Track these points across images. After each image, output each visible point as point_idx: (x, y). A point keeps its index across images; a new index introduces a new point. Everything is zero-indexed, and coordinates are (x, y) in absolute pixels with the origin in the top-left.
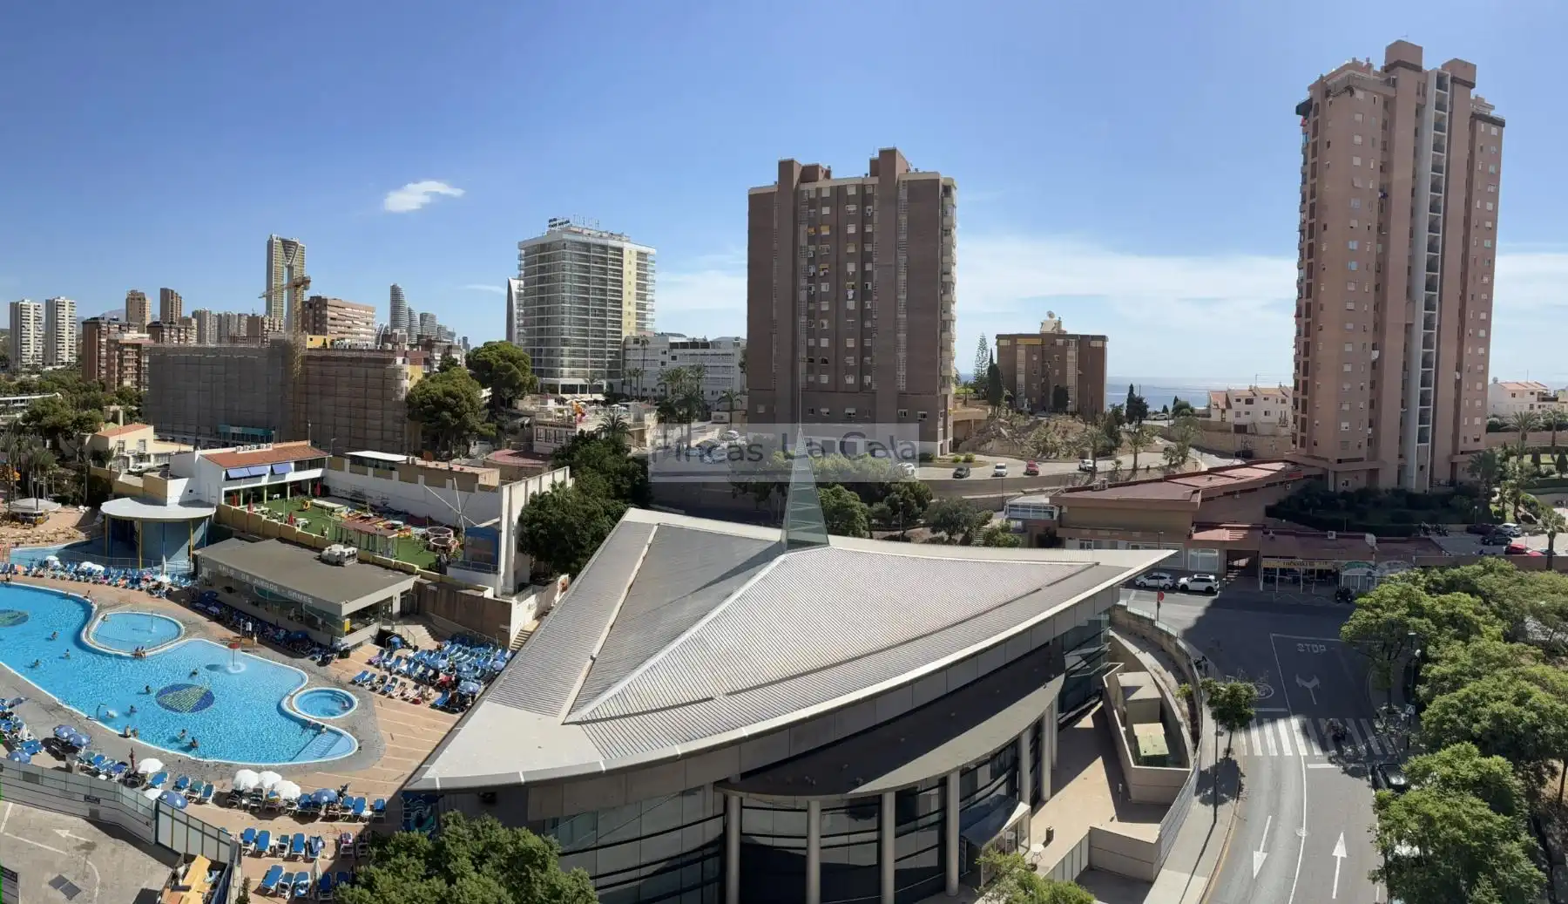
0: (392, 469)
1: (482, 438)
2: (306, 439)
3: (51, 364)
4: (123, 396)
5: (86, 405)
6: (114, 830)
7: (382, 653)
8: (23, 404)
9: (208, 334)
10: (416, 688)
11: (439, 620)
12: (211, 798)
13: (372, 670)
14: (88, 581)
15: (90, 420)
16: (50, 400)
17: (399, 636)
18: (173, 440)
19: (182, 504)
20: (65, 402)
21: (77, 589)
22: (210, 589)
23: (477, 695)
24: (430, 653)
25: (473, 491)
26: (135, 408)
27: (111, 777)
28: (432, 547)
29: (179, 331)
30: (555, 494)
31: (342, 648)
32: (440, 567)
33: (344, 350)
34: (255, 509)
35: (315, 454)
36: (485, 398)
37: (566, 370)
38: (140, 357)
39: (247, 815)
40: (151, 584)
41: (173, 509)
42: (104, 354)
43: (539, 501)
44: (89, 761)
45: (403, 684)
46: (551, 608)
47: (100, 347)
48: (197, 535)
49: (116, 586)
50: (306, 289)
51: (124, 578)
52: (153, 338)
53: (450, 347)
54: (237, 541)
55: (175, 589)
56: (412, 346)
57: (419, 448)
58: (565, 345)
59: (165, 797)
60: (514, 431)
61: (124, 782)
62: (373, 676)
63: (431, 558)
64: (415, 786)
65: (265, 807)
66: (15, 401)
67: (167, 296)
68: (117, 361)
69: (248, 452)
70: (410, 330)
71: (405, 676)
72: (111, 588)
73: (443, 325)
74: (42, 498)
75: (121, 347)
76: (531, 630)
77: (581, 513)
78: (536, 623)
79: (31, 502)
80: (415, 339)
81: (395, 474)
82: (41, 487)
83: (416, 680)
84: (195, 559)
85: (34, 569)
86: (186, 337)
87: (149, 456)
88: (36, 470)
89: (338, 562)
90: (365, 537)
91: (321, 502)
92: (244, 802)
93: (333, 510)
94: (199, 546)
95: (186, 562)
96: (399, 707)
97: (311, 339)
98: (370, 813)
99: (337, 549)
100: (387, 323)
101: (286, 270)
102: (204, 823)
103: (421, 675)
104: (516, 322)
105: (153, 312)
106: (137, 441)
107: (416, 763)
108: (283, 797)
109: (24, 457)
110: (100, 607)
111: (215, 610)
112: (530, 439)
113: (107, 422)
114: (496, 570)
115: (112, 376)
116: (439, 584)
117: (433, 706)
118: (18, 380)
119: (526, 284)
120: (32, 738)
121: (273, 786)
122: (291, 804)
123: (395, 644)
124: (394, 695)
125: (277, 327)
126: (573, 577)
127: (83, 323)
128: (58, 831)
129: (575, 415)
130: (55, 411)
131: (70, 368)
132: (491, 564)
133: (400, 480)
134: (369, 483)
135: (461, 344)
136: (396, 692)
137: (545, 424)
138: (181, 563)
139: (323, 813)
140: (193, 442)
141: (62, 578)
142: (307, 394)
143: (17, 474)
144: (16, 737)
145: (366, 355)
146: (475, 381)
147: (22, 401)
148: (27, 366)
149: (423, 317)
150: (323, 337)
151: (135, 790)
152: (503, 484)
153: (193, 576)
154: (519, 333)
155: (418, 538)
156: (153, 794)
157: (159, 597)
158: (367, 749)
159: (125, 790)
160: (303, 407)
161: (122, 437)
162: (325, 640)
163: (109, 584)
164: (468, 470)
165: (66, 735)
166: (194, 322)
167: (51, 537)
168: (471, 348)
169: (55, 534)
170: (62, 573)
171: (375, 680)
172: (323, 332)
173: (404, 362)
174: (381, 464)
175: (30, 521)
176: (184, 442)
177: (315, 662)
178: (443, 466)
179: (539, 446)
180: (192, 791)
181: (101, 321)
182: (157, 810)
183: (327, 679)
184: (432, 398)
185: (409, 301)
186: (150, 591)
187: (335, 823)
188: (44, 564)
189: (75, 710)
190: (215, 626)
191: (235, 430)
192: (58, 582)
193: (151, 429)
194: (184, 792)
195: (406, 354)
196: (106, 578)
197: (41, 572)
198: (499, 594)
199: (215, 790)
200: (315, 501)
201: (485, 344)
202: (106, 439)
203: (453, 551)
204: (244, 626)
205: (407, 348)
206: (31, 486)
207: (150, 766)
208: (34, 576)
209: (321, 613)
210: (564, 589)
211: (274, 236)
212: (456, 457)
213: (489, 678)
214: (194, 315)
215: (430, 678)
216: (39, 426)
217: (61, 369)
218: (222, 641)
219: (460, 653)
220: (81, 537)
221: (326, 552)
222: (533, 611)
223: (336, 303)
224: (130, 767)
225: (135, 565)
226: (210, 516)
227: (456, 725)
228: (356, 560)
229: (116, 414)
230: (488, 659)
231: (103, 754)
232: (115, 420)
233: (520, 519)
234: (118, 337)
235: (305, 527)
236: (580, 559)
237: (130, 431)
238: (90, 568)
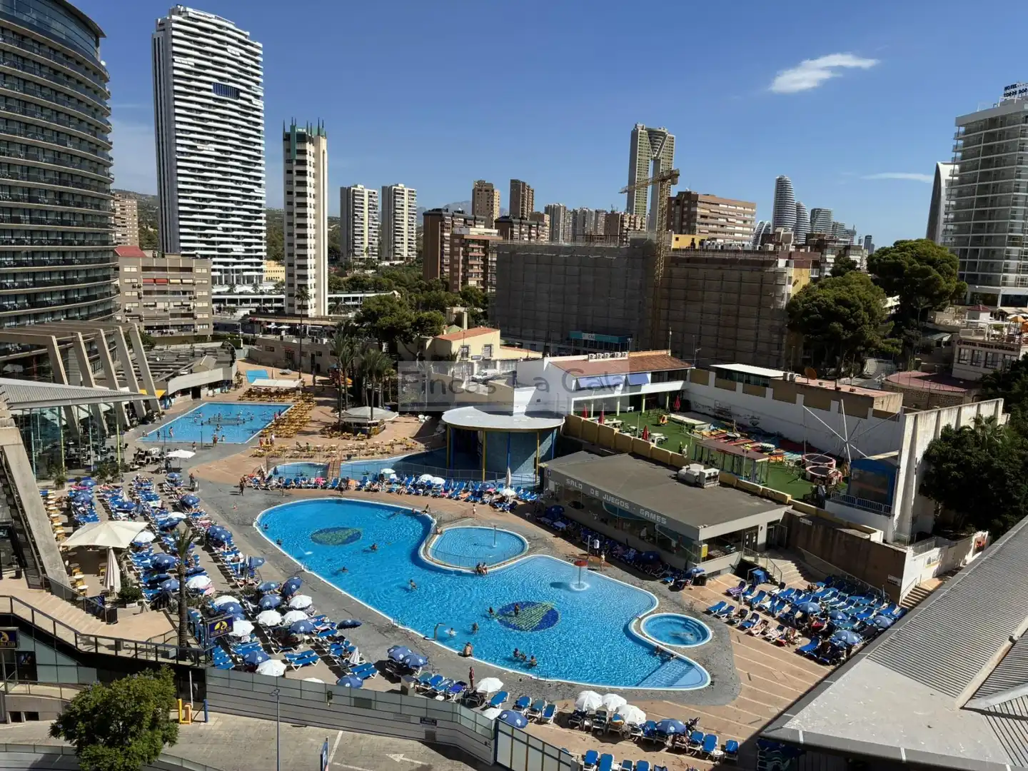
0: (766, 385)
1: (882, 355)
2: (666, 348)
3: (387, 259)
4: (468, 297)
5: (427, 306)
6: (451, 751)
7: (742, 585)
8: (355, 303)
9: (561, 231)
10: (780, 628)
11: (813, 559)
12: (552, 718)
13: (730, 601)
14: (427, 495)
15: (432, 322)
16: (387, 298)
17: (762, 569)
18: (521, 346)
19: (528, 414)
20: (404, 301)
21: (417, 503)
22: (555, 503)
23: (854, 650)
24: (799, 592)
25: (866, 417)
26: (480, 310)
27: (449, 697)
28: (809, 477)
29: (530, 227)
30: (979, 431)
31: (698, 575)
32: (818, 500)
33: (715, 251)
34: (607, 422)
35: (678, 365)
36: (891, 308)
37: (1012, 277)
38: (487, 254)
39: (589, 737)
40: (495, 497)
41: (519, 421)
42: (447, 250)
43: (955, 436)
44: (426, 683)
45: (765, 622)
46: (960, 569)
47: (442, 243)
48: (544, 447)
49: (457, 499)
50: (674, 183)
51: (466, 491)
52: (500, 234)
53: (847, 248)
54: (587, 453)
55: (520, 503)
56: (798, 247)
57: (800, 362)
58: (1014, 245)
59: (505, 716)
60: (926, 350)
61: (461, 702)
62: (731, 608)
63: (807, 488)
64: (774, 734)
65: (608, 730)
66: (347, 299)
67: (518, 190)
68: (461, 258)
69: (602, 360)
70: (796, 229)
71: (768, 613)
72: (452, 501)
73: (840, 222)
74: (376, 406)
75: (466, 242)
76: (930, 589)
77: (1016, 459)
78: (937, 582)
79: (365, 411)
80: (803, 238)
81: (769, 391)
82: (376, 394)
83: (780, 619)
84: (541, 472)
85: (368, 483)
86: (538, 235)
87: (495, 361)
88: (371, 376)
89: (697, 482)
90: (729, 459)
91: (680, 418)
92: (587, 723)
93: (693, 426)
94: (543, 459)
95: (531, 474)
96: (760, 647)
97: (677, 239)
98: (721, 753)
99: (696, 469)
100: (769, 220)
101: (651, 163)
102: (544, 743)
103: (787, 615)
104: (942, 216)
105: (501, 205)
106: (482, 346)
107: (776, 710)
108: (627, 722)
109: (356, 362)
110: (440, 523)
111: (561, 525)
112: (948, 360)
113: (450, 324)
114: (888, 512)
115: (456, 274)
116: (815, 518)
117: (799, 652)
118: (350, 275)
119: (961, 170)
120: (364, 662)
121: (617, 709)
122: (636, 730)
123: (758, 577)
124: (754, 632)
125: (638, 226)
126: (995, 536)
127: (424, 214)
128: (392, 756)
129: (1020, 334)
130: (393, 310)
131: (409, 264)
132: (884, 504)
133: (774, 398)
134: (737, 399)
135: (863, 244)
136: (757, 629)
137: (973, 343)
138: (526, 475)
139: (669, 743)
140: (543, 348)
141: (399, 492)
142: (669, 299)
143: (349, 381)
144: (348, 662)
145: (741, 257)
146: (878, 287)
147: (355, 299)
148: (361, 260)
149: (815, 213)
150: (692, 236)
151: (474, 709)
152: (906, 411)
153: (539, 489)
154: (946, 230)
155: (792, 465)
156: (492, 714)
157: (503, 511)
158: (720, 686)
159: (465, 711)
160: (664, 313)
161: (467, 341)
162: (677, 562)
163: (450, 497)
164: (859, 391)
165: (401, 656)
166: (547, 217)
167: (388, 448)
168: (876, 249)
169: (392, 445)
170: (399, 487)
171: (734, 613)
172: (691, 230)
173: (787, 264)
174: (752, 379)
175: (364, 432)
176: (533, 348)
177: (667, 586)
178: (829, 385)
179: (958, 370)
180: (534, 711)
181: (444, 213)
182: (497, 730)
183: (679, 605)
184: (819, 306)
185: (797, 195)
186: (493, 505)
187: (682, 756)
188: (380, 478)
189: (411, 631)
190: (560, 541)
191: (586, 336)
192: (394, 496)
193: (498, 332)
194: (524, 712)
195: (790, 256)
196: (446, 491)
197: (375, 487)
198: (890, 539)
199: (556, 711)
200: (673, 416)
201: (896, 243)
202: (449, 343)
203: (834, 483)
204: (592, 543)
205: (792, 249)
206: (365, 394)
207: (490, 685)
208: (368, 490)
209: (676, 535)
210: (980, 549)
211: (640, 125)
212: (844, 375)
213: (871, 634)
214: (547, 212)
215: (798, 620)
216: (374, 328)
217: (399, 265)
218: (567, 558)
219: (835, 599)
220: (420, 448)
221: (684, 471)
222: (935, 567)
223: (709, 199)
224: (469, 686)
225: (478, 478)
226: (559, 427)
227: (826, 677)
228: (717, 483)
229: (460, 316)
230: (870, 611)
231: (440, 674)
232: (459, 322)
233: (927, 456)
234: (464, 231)
235: (660, 443)
236: (1008, 516)
237: (476, 334)
238: (429, 481)
